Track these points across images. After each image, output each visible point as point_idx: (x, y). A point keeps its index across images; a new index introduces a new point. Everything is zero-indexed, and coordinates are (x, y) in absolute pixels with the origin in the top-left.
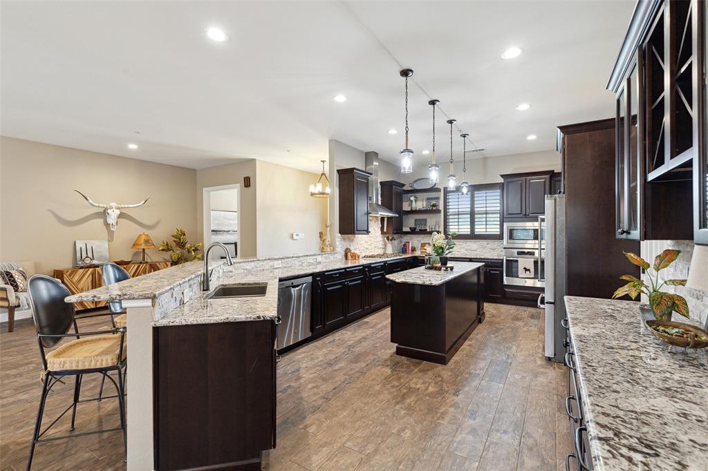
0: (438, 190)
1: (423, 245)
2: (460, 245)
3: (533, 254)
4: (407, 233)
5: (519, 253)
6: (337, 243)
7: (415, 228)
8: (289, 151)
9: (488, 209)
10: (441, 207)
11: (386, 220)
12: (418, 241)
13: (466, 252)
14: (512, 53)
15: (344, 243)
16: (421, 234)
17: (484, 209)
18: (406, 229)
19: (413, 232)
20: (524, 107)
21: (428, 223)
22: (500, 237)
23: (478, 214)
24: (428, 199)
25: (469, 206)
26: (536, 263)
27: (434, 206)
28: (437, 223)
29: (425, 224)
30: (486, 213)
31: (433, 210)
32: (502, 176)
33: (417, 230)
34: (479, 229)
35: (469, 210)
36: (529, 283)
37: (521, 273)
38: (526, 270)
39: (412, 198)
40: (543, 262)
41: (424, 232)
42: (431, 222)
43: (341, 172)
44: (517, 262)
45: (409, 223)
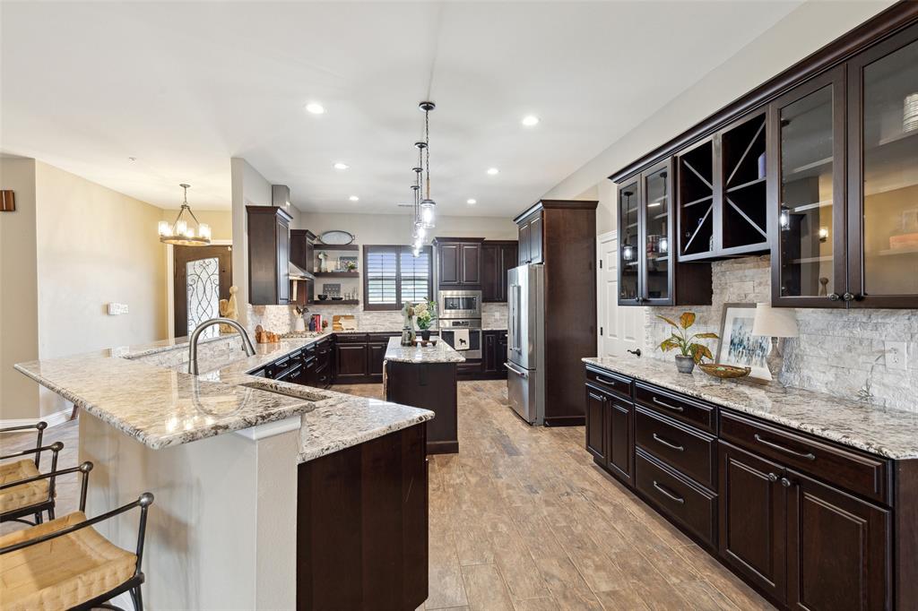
0: (355, 248)
1: (336, 319)
2: (385, 317)
3: (468, 324)
4: (317, 302)
5: (455, 324)
6: (249, 318)
7: (326, 297)
8: (133, 159)
9: (416, 275)
10: (360, 270)
11: (295, 285)
12: (329, 313)
13: (391, 325)
14: (530, 121)
15: (255, 319)
16: (332, 304)
17: (412, 275)
19: (323, 300)
20: (493, 171)
21: (341, 290)
23: (405, 280)
24: (341, 258)
25: (395, 270)
26: (470, 334)
27: (352, 267)
28: (356, 291)
29: (339, 291)
30: (414, 280)
31: (350, 273)
32: (437, 239)
33: (329, 298)
34: (406, 298)
35: (394, 274)
37: (457, 346)
38: (462, 341)
39: (321, 256)
41: (337, 301)
42: (347, 288)
43: (252, 210)
44: (453, 332)
45: (318, 290)
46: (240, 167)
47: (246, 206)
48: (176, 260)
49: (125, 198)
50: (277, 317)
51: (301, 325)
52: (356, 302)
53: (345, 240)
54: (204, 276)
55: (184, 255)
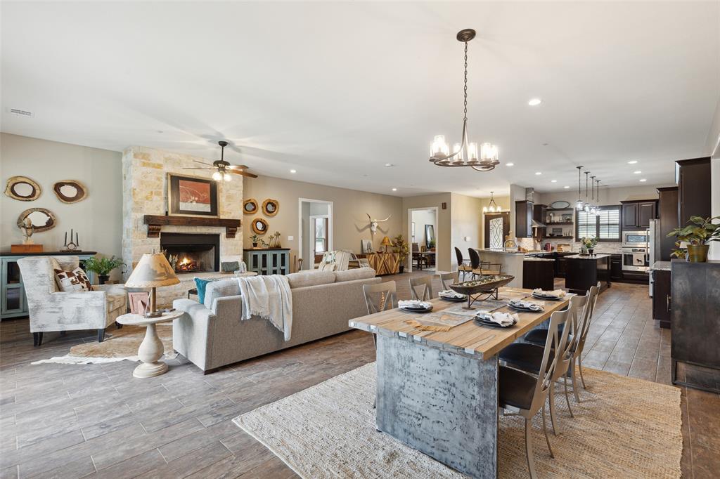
0: (572, 209)
1: (559, 246)
3: (644, 251)
4: (548, 237)
5: (633, 251)
6: (515, 243)
7: (554, 234)
9: (610, 222)
10: (574, 221)
11: (536, 229)
12: (555, 243)
16: (557, 238)
17: (608, 222)
18: (548, 235)
19: (552, 236)
21: (563, 231)
22: (620, 240)
23: (602, 225)
24: (563, 215)
25: (596, 220)
26: (645, 256)
27: (568, 219)
28: (571, 231)
29: (561, 232)
30: (608, 225)
31: (568, 223)
32: (622, 202)
33: (556, 235)
34: (603, 235)
35: (595, 222)
36: (642, 269)
37: (635, 263)
38: (638, 261)
39: (551, 215)
40: (648, 256)
41: (560, 237)
42: (566, 231)
43: (517, 203)
44: (632, 256)
45: (550, 231)
46: (514, 187)
47: (516, 202)
48: (486, 219)
49: (471, 198)
50: (528, 243)
51: (539, 247)
52: (571, 238)
53: (565, 205)
54: (497, 225)
55: (489, 218)
